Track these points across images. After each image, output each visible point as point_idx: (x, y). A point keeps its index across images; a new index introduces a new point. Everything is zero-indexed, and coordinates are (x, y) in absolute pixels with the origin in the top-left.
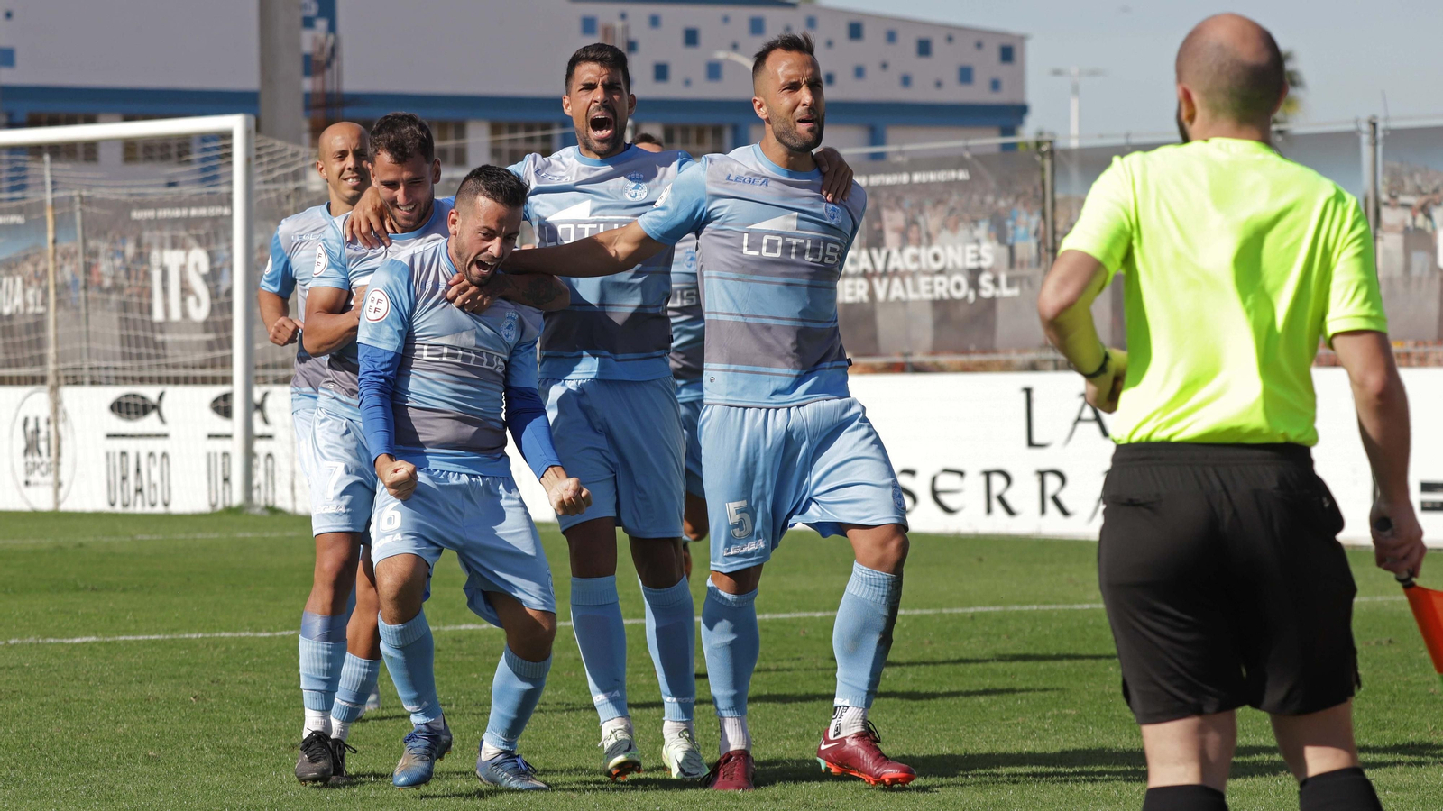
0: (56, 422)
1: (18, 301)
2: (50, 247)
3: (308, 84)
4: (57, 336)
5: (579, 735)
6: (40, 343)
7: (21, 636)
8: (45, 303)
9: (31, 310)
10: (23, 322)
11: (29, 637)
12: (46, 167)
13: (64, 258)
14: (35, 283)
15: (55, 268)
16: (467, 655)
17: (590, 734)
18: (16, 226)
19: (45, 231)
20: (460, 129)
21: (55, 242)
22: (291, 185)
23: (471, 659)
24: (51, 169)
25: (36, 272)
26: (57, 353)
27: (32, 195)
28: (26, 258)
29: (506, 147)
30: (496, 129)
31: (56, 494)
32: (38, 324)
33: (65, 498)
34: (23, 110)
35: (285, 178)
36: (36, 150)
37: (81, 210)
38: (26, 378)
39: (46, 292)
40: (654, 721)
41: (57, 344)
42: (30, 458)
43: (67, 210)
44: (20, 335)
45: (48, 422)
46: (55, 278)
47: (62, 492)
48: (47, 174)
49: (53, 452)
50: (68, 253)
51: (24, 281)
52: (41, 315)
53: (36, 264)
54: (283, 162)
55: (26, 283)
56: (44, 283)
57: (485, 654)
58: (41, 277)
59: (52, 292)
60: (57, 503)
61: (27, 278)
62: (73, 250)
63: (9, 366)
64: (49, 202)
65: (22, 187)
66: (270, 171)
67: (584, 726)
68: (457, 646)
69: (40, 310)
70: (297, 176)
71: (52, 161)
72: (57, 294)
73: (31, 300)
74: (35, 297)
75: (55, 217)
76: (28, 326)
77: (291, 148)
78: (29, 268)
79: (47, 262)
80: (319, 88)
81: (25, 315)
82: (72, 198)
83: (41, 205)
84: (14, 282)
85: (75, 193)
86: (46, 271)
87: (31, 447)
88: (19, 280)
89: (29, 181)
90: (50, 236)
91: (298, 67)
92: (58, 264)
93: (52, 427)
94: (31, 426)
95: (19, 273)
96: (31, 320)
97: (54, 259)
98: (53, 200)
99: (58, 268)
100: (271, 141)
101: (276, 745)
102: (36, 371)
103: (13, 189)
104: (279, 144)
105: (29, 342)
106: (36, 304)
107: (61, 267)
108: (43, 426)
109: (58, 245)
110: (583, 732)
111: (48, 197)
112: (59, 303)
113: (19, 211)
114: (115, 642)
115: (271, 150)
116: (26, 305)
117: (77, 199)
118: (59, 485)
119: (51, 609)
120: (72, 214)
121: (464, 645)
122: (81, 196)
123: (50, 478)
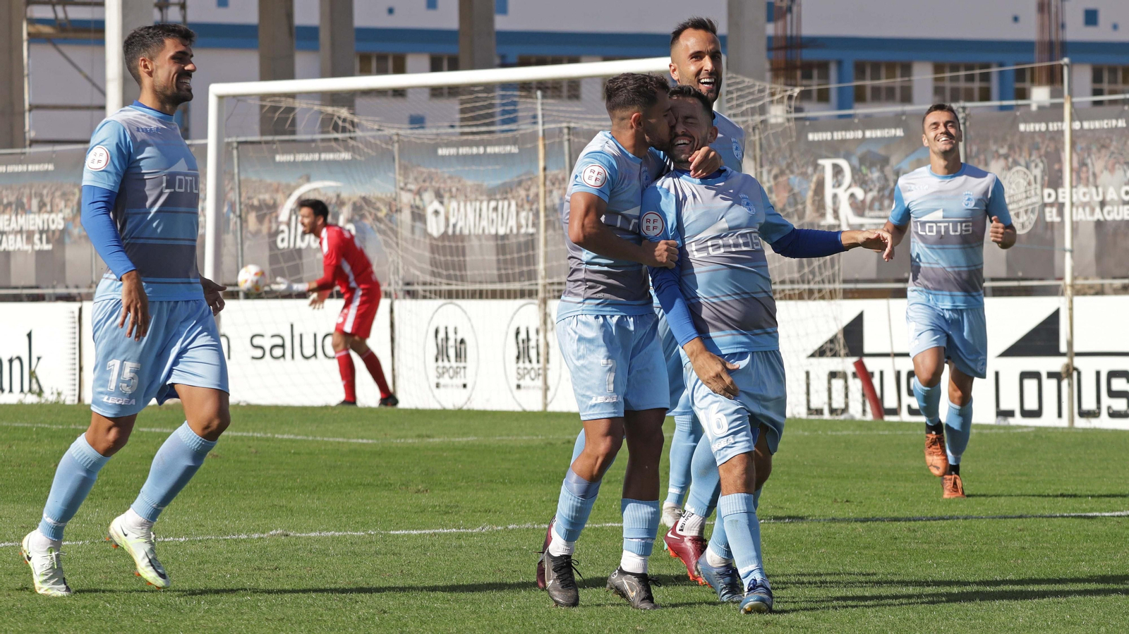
0: (546, 331)
1: (512, 222)
2: (541, 173)
3: (770, 29)
4: (546, 253)
5: (1027, 617)
6: (531, 260)
7: (518, 521)
8: (535, 225)
9: (523, 231)
10: (514, 240)
11: (525, 523)
12: (538, 102)
13: (553, 184)
14: (527, 207)
15: (545, 192)
16: (922, 543)
17: (1038, 616)
18: (511, 155)
19: (537, 159)
20: (907, 69)
21: (545, 169)
22: (758, 118)
23: (925, 546)
24: (542, 104)
25: (528, 196)
26: (546, 269)
27: (524, 127)
28: (520, 183)
29: (948, 85)
30: (938, 68)
31: (545, 396)
32: (531, 243)
33: (552, 399)
34: (514, 52)
35: (753, 112)
36: (526, 87)
37: (569, 140)
38: (515, 291)
39: (537, 214)
40: (1096, 605)
41: (546, 261)
42: (521, 364)
43: (557, 140)
44: (511, 253)
45: (537, 332)
46: (545, 201)
47: (550, 394)
48: (539, 107)
49: (542, 359)
50: (557, 179)
51: (517, 205)
52: (532, 235)
53: (528, 190)
54: (751, 97)
55: (520, 207)
56: (534, 207)
57: (938, 542)
58: (532, 201)
59: (542, 214)
60: (546, 405)
61: (520, 203)
62: (560, 177)
63: (501, 281)
64: (541, 133)
65: (513, 120)
66: (739, 106)
67: (1032, 609)
68: (912, 535)
69: (531, 230)
70: (762, 110)
71: (544, 97)
72: (546, 216)
73: (523, 222)
74: (527, 220)
75: (545, 145)
76: (519, 245)
77: (758, 85)
78: (522, 193)
79: (538, 187)
80: (780, 32)
81: (518, 234)
82: (561, 130)
83: (534, 136)
84: (509, 205)
85: (564, 125)
86: (537, 195)
87: (523, 354)
88: (513, 203)
89: (520, 114)
90: (541, 164)
91: (762, 14)
92: (548, 189)
93: (541, 334)
94: (523, 336)
95: (513, 198)
96: (522, 239)
97: (545, 184)
98: (544, 131)
99: (549, 193)
100: (740, 78)
101: (751, 622)
102: (526, 285)
103: (504, 122)
104: (748, 81)
105: (520, 259)
106: (527, 226)
107: (551, 192)
108: (533, 335)
109: (548, 172)
110: (1031, 614)
111: (540, 128)
112: (547, 223)
113: (514, 142)
114: (602, 528)
115: (740, 86)
116: (519, 227)
117: (566, 131)
118: (546, 389)
119: (544, 499)
120: (561, 143)
121: (918, 534)
122: (569, 128)
123: (539, 382)
